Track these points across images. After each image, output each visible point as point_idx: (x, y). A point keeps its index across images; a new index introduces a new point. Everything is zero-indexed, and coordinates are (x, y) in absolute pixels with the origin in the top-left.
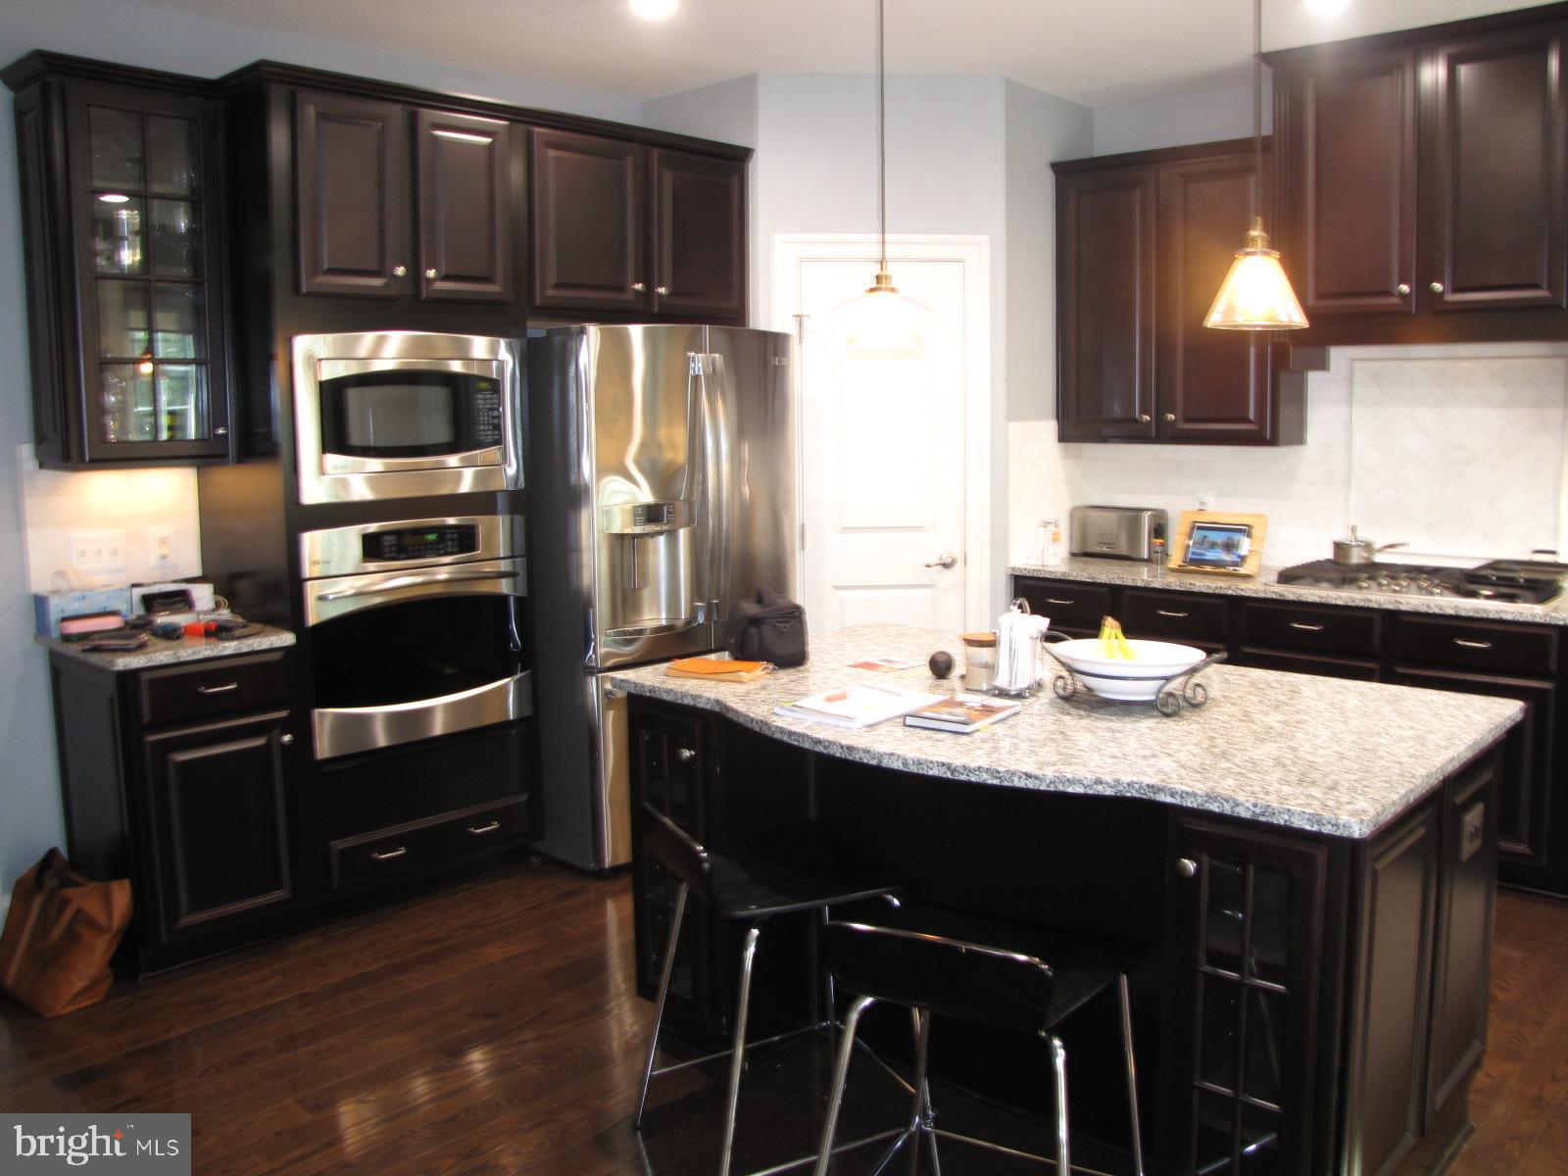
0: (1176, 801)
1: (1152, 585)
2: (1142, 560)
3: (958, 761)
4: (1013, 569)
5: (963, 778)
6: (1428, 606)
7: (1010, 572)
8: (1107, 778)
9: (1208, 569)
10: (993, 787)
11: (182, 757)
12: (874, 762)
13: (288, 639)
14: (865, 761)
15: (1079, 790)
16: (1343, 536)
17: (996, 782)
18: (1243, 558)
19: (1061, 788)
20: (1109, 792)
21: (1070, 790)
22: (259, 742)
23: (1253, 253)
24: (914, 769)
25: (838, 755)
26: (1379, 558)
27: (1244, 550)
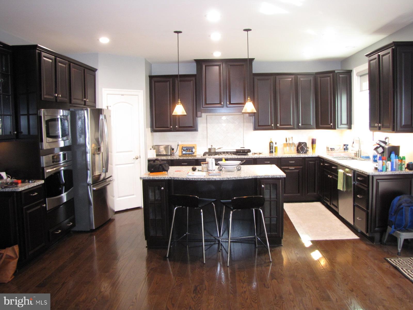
0: (260, 177)
1: (180, 159)
2: (169, 155)
3: (229, 177)
4: (149, 158)
5: (230, 179)
6: (233, 157)
7: (148, 159)
8: (250, 176)
9: (187, 155)
10: (235, 180)
11: (29, 212)
12: (214, 180)
13: (43, 182)
14: (212, 180)
15: (247, 178)
16: (210, 147)
17: (235, 179)
18: (194, 153)
19: (244, 178)
20: (251, 178)
21: (246, 178)
22: (39, 207)
23: (248, 102)
24: (222, 179)
25: (206, 180)
26: (217, 151)
27: (194, 151)
